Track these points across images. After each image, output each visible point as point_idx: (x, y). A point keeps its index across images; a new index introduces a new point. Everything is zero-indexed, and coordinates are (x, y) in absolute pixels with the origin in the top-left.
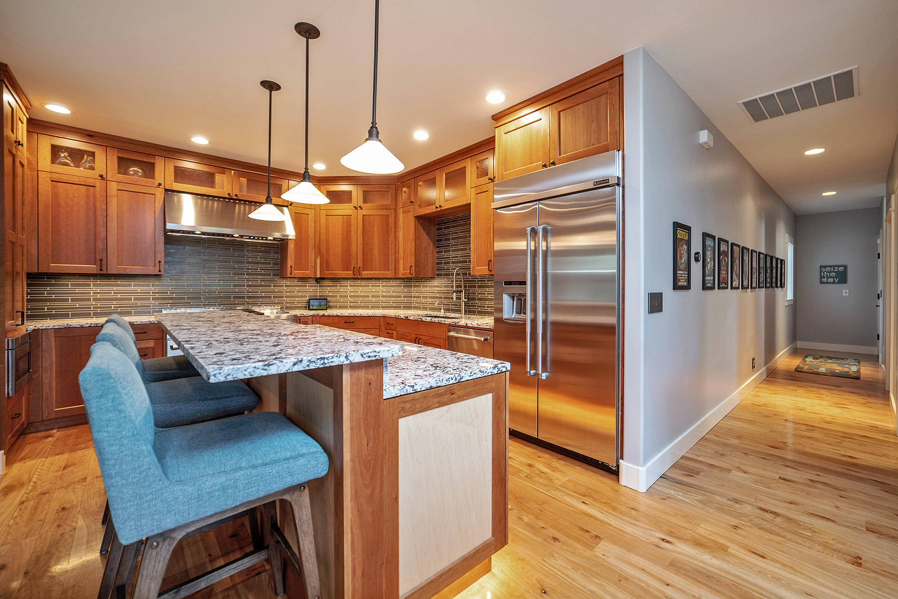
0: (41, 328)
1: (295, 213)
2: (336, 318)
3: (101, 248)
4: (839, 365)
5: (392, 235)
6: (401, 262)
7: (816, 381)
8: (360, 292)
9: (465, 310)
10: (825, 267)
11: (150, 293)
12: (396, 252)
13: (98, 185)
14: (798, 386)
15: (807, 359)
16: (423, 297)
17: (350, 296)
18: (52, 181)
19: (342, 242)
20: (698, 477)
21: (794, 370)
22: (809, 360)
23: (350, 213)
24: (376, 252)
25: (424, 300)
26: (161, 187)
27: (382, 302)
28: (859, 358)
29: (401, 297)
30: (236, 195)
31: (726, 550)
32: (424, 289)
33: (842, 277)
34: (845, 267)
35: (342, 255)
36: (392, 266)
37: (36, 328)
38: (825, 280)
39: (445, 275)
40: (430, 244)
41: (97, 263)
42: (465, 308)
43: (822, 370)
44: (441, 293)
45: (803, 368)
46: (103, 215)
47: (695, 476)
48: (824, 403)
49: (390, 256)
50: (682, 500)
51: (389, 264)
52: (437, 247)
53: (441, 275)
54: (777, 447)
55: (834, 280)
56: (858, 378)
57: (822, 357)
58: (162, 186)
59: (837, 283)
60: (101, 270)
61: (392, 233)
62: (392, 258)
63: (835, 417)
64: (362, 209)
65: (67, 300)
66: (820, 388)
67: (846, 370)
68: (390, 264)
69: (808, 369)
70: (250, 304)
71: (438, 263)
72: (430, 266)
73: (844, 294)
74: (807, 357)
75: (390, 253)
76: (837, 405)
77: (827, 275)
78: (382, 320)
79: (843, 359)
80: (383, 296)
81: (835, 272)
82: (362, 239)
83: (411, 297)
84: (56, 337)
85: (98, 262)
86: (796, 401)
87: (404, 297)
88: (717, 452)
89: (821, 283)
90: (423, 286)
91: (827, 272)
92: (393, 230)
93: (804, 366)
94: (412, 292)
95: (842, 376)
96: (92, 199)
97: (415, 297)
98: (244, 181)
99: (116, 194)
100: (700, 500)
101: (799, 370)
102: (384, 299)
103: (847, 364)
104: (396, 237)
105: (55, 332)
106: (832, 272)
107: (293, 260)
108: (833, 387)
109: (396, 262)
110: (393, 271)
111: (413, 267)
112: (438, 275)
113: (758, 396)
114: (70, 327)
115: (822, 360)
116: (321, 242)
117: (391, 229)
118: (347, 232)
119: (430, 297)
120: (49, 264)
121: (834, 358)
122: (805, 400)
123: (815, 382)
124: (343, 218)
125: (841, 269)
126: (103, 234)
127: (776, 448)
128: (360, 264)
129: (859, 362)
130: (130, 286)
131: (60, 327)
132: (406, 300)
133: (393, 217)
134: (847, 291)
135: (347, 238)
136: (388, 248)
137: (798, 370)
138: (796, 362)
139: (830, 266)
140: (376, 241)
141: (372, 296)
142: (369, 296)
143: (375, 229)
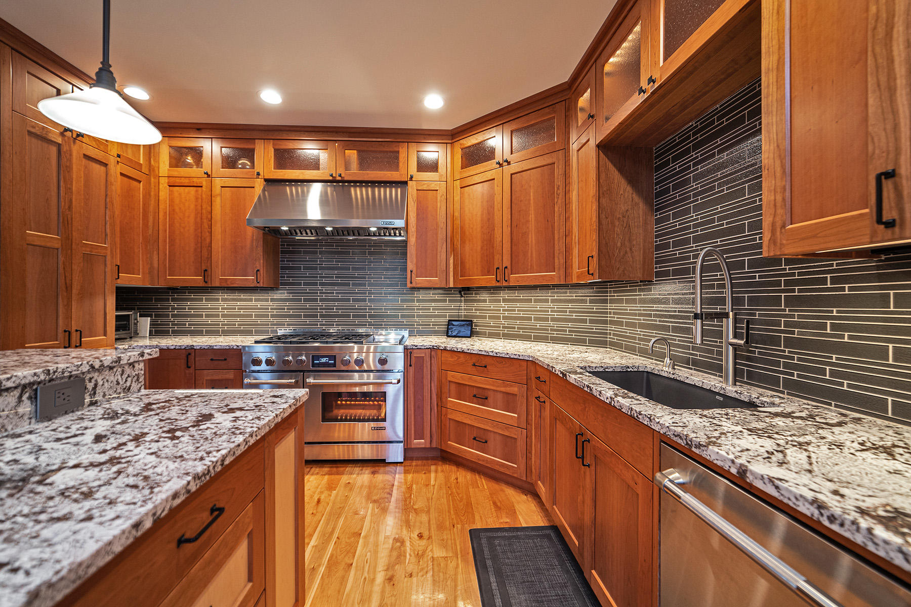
1: (417, 190)
2: (462, 355)
3: (206, 256)
5: (560, 201)
6: (575, 252)
8: (518, 310)
9: (735, 370)
11: (268, 309)
12: (568, 234)
13: (204, 184)
16: (628, 324)
17: (504, 318)
18: (169, 186)
19: (482, 227)
23: (492, 175)
24: (532, 238)
25: (628, 331)
26: (260, 177)
29: (585, 321)
30: (340, 176)
32: (629, 308)
35: (482, 248)
36: (559, 261)
39: (676, 272)
40: (636, 204)
42: (735, 364)
44: (666, 316)
46: (208, 218)
49: (556, 242)
51: (554, 257)
52: (657, 210)
53: (666, 274)
60: (206, 282)
61: (560, 196)
62: (559, 246)
64: (509, 163)
68: (556, 259)
70: (373, 325)
71: (658, 248)
72: (638, 256)
75: (556, 237)
78: (531, 367)
80: (553, 320)
82: (510, 217)
83: (605, 322)
85: (203, 274)
90: (628, 301)
92: (561, 192)
94: (606, 313)
96: (200, 200)
97: (612, 322)
98: (353, 154)
99: (221, 192)
102: (556, 325)
104: (567, 204)
107: (414, 261)
109: (568, 251)
110: (562, 272)
111: (595, 259)
112: (658, 274)
116: (455, 230)
117: (558, 189)
119: (642, 326)
120: (166, 277)
124: (482, 187)
126: (208, 240)
128: (507, 263)
130: (251, 300)
132: (595, 327)
133: (561, 166)
135: (489, 219)
136: (553, 227)
140: (532, 217)
141: (536, 319)
142: (530, 319)
143: (532, 194)
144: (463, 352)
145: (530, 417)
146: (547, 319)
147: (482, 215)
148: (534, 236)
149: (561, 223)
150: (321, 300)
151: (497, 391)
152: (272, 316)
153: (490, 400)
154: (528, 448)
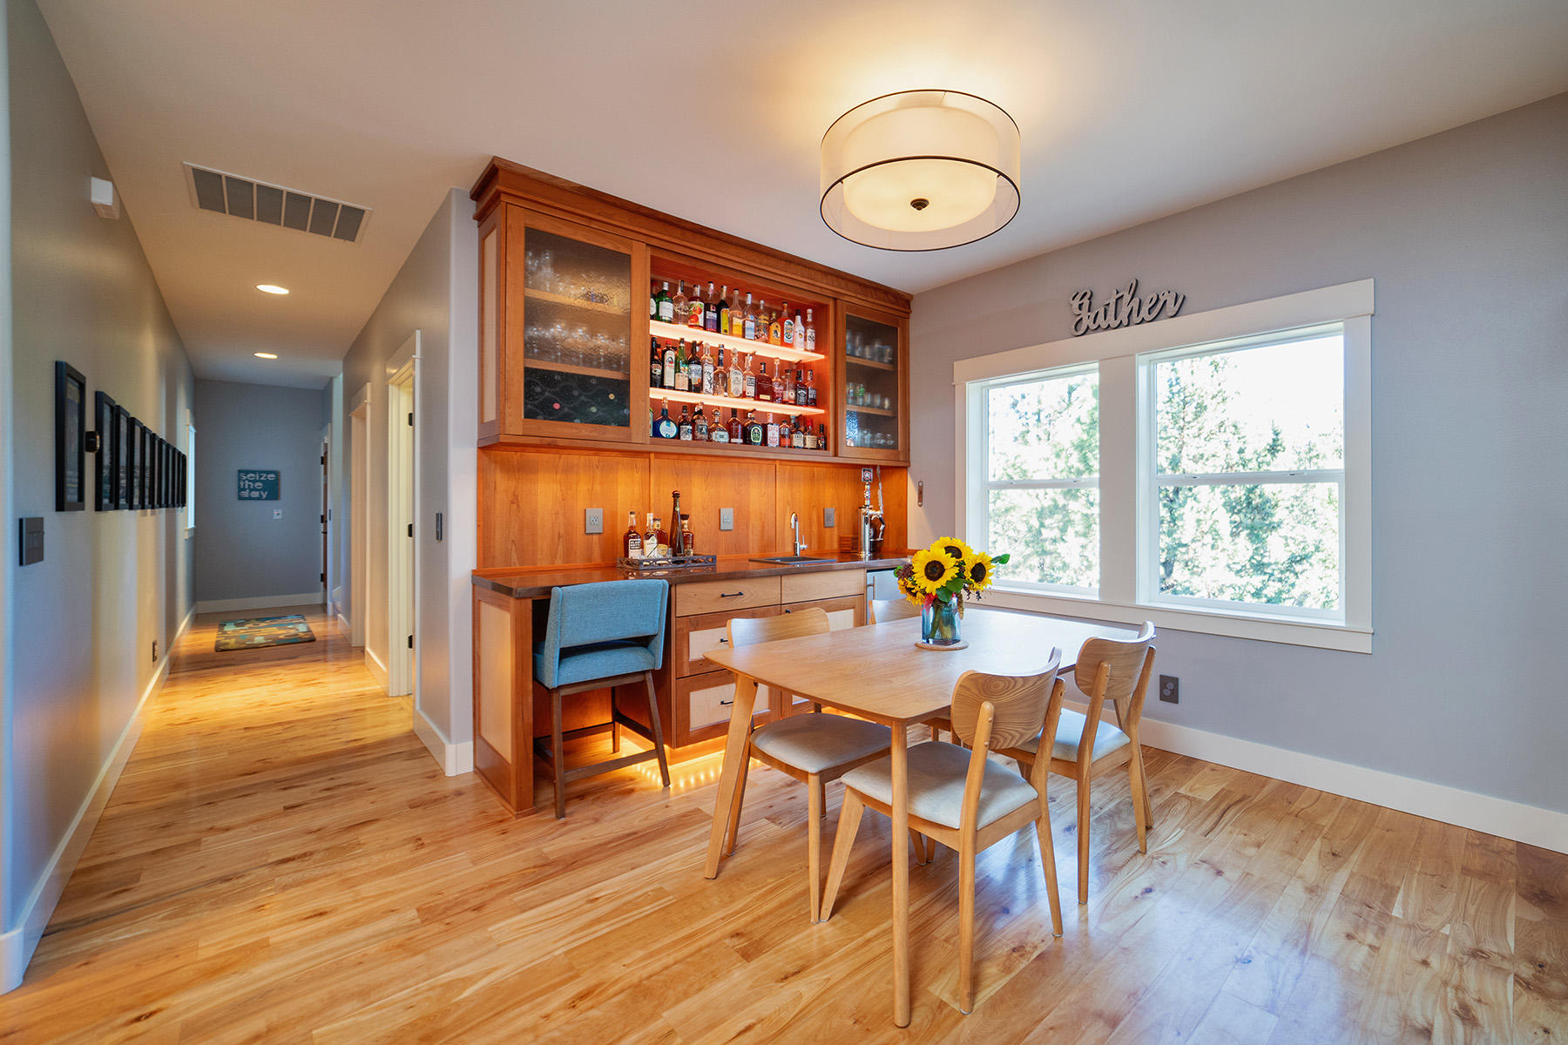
4: (280, 627)
7: (259, 659)
10: (247, 472)
14: (235, 674)
15: (226, 629)
20: (141, 883)
21: (214, 650)
22: (230, 628)
28: (302, 612)
31: (266, 944)
33: (272, 490)
34: (277, 473)
38: (245, 494)
43: (259, 639)
45: (228, 644)
47: (132, 886)
48: (287, 685)
50: (132, 937)
54: (254, 770)
55: (261, 495)
56: (312, 640)
57: (248, 621)
59: (267, 499)
63: (311, 699)
66: (271, 666)
67: (293, 632)
69: (236, 642)
73: (276, 517)
74: (225, 625)
76: (306, 683)
77: (249, 485)
79: (279, 618)
81: (262, 481)
86: (244, 696)
88: (151, 828)
89: (241, 498)
91: (250, 481)
93: (227, 641)
95: (292, 641)
100: (168, 915)
101: (222, 648)
103: (292, 624)
106: (257, 481)
108: (287, 661)
113: (173, 709)
115: (251, 625)
121: (268, 619)
122: (257, 689)
123: (257, 660)
125: (271, 477)
127: (255, 773)
129: (303, 618)
134: (280, 512)
137: (220, 649)
138: (208, 639)
139: (254, 472)
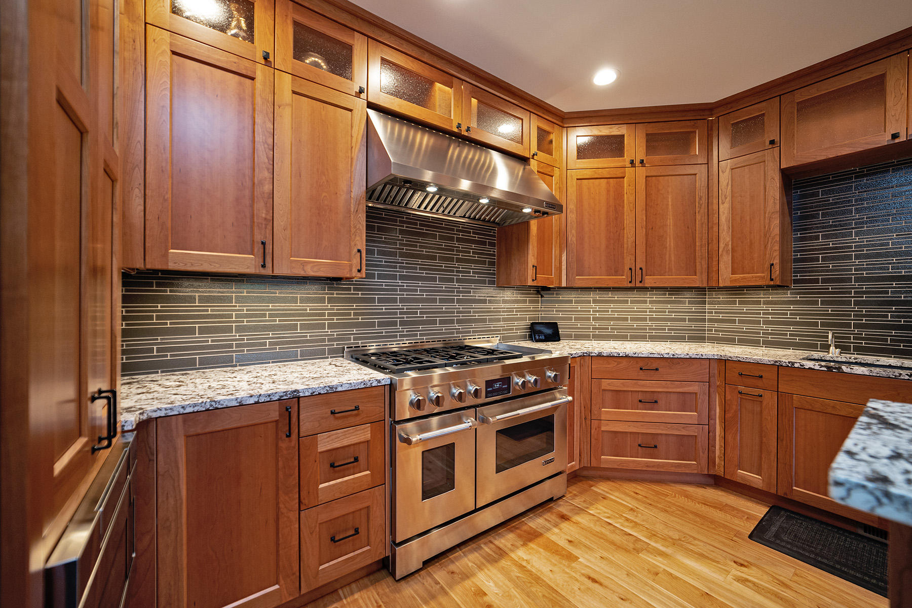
0: (154, 415)
2: (624, 362)
3: (264, 215)
8: (612, 311)
12: (711, 242)
13: (259, 75)
17: (594, 319)
18: (174, 53)
23: (621, 174)
24: (670, 242)
25: (745, 328)
27: (649, 329)
29: (684, 320)
35: (607, 247)
36: (702, 265)
37: (145, 417)
41: (256, 250)
44: (810, 314)
46: (268, 145)
49: (698, 248)
51: (695, 262)
58: (363, 96)
60: (264, 266)
62: (702, 253)
64: (643, 165)
65: (191, 331)
68: (697, 263)
78: (714, 365)
80: (651, 319)
82: (644, 219)
84: (187, 436)
85: (258, 248)
87: (690, 320)
90: (743, 303)
94: (705, 313)
99: (291, 103)
102: (654, 324)
105: (185, 421)
107: (536, 256)
110: (705, 276)
111: (777, 267)
114: (217, 408)
118: (615, 206)
120: (167, 250)
124: (608, 183)
128: (641, 264)
131: (196, 409)
132: (693, 325)
133: (704, 178)
135: (616, 219)
136: (694, 234)
140: (670, 221)
141: (632, 319)
142: (626, 319)
143: (670, 200)
144: (627, 356)
145: (713, 412)
146: (645, 319)
147: (608, 212)
148: (672, 241)
149: (704, 231)
150: (402, 300)
151: (670, 392)
152: (331, 326)
153: (661, 403)
154: (710, 441)
